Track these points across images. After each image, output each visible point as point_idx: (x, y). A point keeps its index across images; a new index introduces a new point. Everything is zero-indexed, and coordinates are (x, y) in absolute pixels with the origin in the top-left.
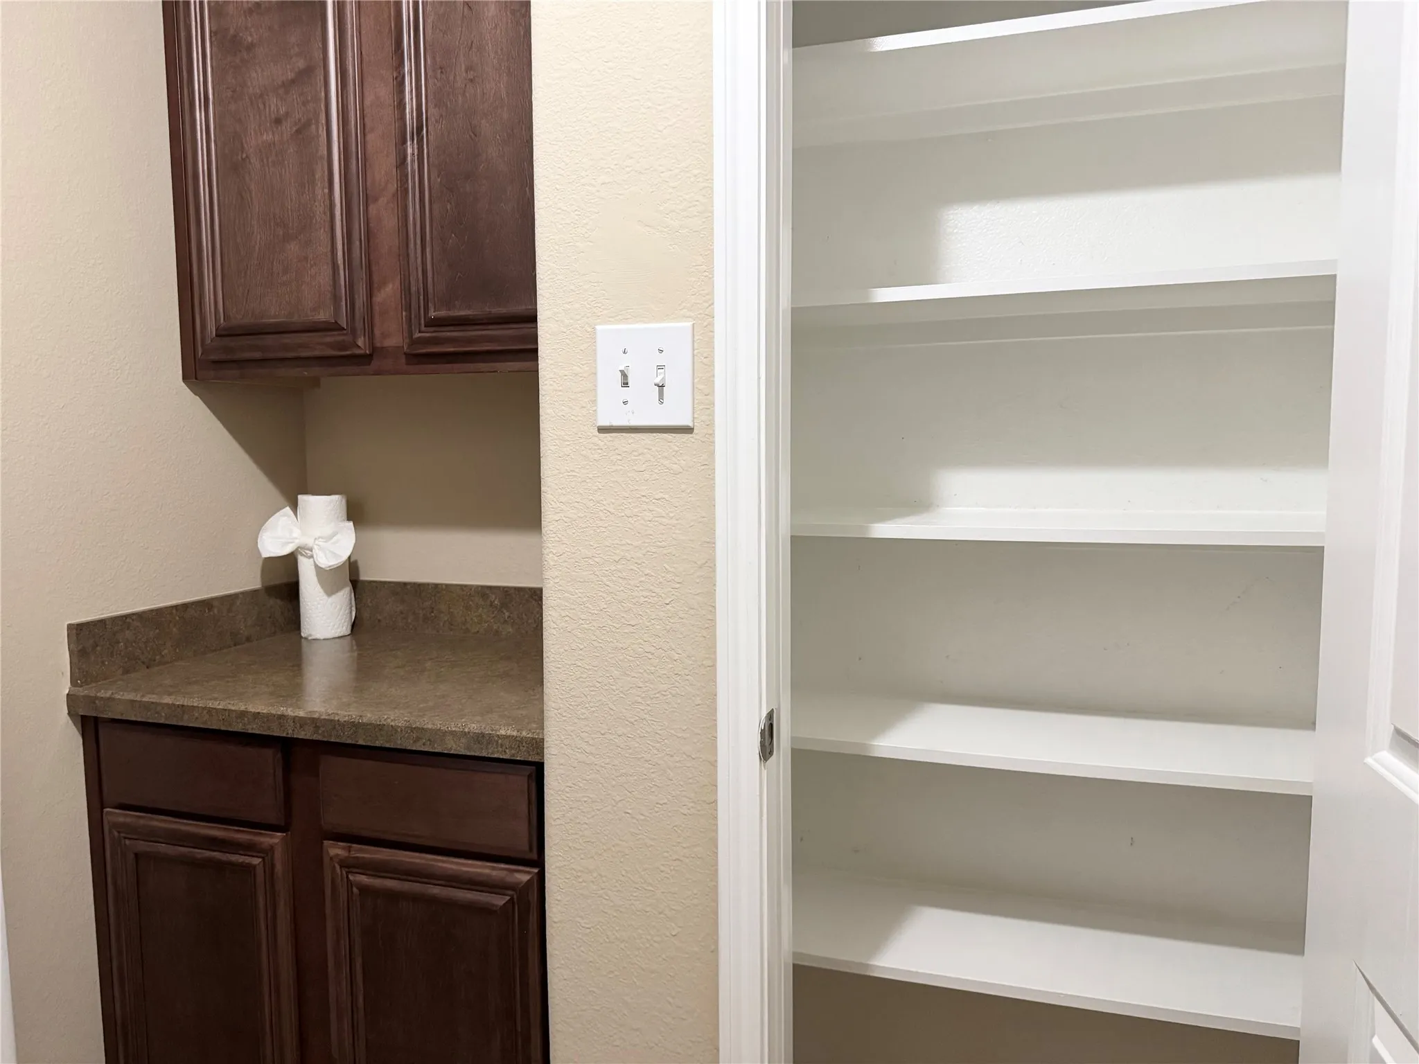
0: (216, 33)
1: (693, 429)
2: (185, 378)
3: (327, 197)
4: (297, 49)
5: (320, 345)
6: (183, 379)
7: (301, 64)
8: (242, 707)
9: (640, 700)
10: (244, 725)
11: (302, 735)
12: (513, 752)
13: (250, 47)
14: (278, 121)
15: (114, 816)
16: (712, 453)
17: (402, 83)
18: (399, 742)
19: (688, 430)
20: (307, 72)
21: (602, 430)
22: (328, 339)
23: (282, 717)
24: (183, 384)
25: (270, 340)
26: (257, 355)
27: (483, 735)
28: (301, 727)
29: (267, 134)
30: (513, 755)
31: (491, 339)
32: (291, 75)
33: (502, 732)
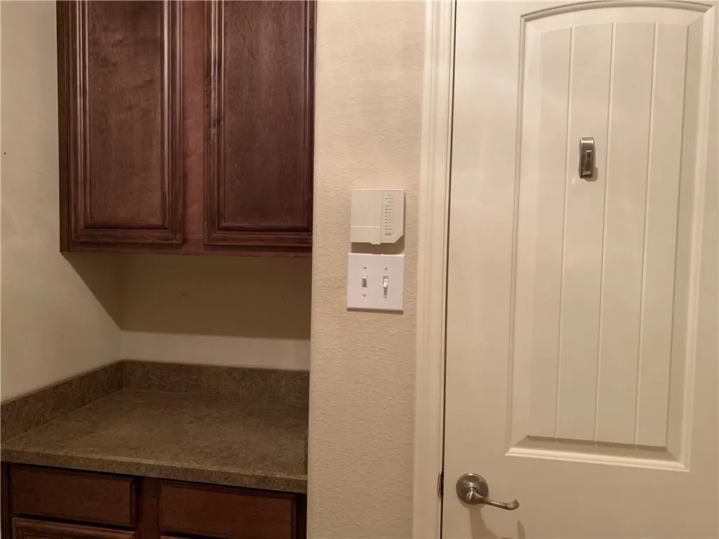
0: (92, 54)
1: (402, 312)
2: (61, 250)
3: (160, 153)
4: (145, 69)
5: (153, 237)
6: (61, 251)
7: (148, 77)
8: (112, 458)
9: (367, 462)
10: (113, 469)
11: (151, 475)
12: (284, 487)
13: (115, 65)
14: (130, 108)
15: (19, 522)
16: (415, 325)
17: (209, 95)
18: (214, 480)
19: (400, 312)
20: (151, 82)
21: (349, 310)
22: (158, 235)
23: (139, 464)
24: (60, 254)
25: (119, 233)
26: (111, 240)
27: (266, 477)
28: (151, 470)
29: (123, 114)
30: (284, 489)
31: (261, 240)
32: (139, 83)
33: (278, 476)
